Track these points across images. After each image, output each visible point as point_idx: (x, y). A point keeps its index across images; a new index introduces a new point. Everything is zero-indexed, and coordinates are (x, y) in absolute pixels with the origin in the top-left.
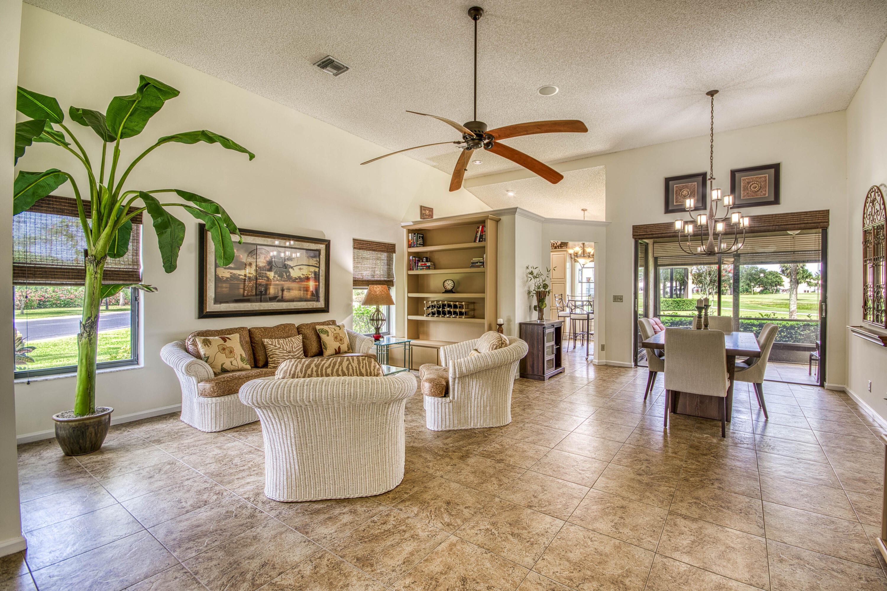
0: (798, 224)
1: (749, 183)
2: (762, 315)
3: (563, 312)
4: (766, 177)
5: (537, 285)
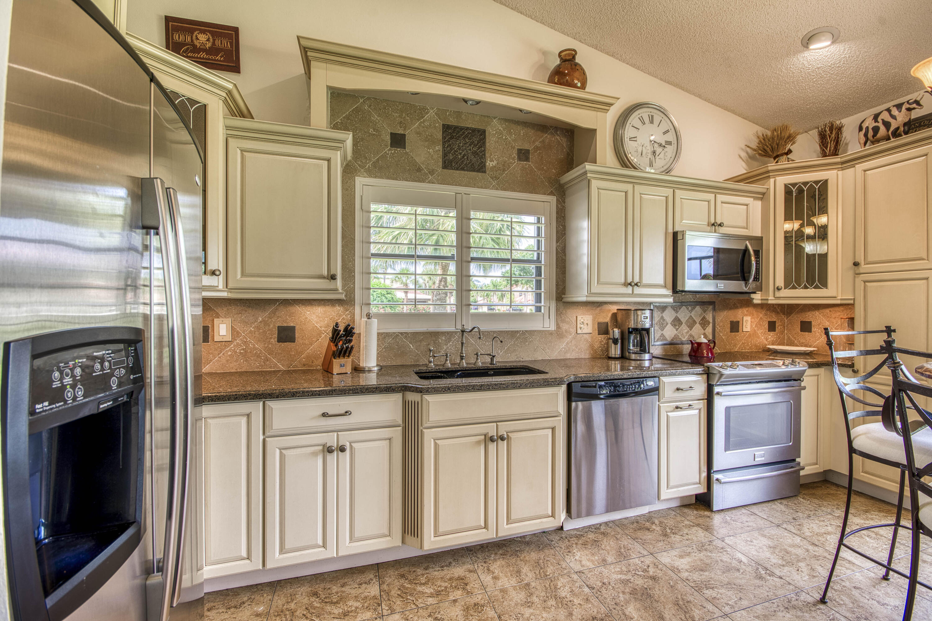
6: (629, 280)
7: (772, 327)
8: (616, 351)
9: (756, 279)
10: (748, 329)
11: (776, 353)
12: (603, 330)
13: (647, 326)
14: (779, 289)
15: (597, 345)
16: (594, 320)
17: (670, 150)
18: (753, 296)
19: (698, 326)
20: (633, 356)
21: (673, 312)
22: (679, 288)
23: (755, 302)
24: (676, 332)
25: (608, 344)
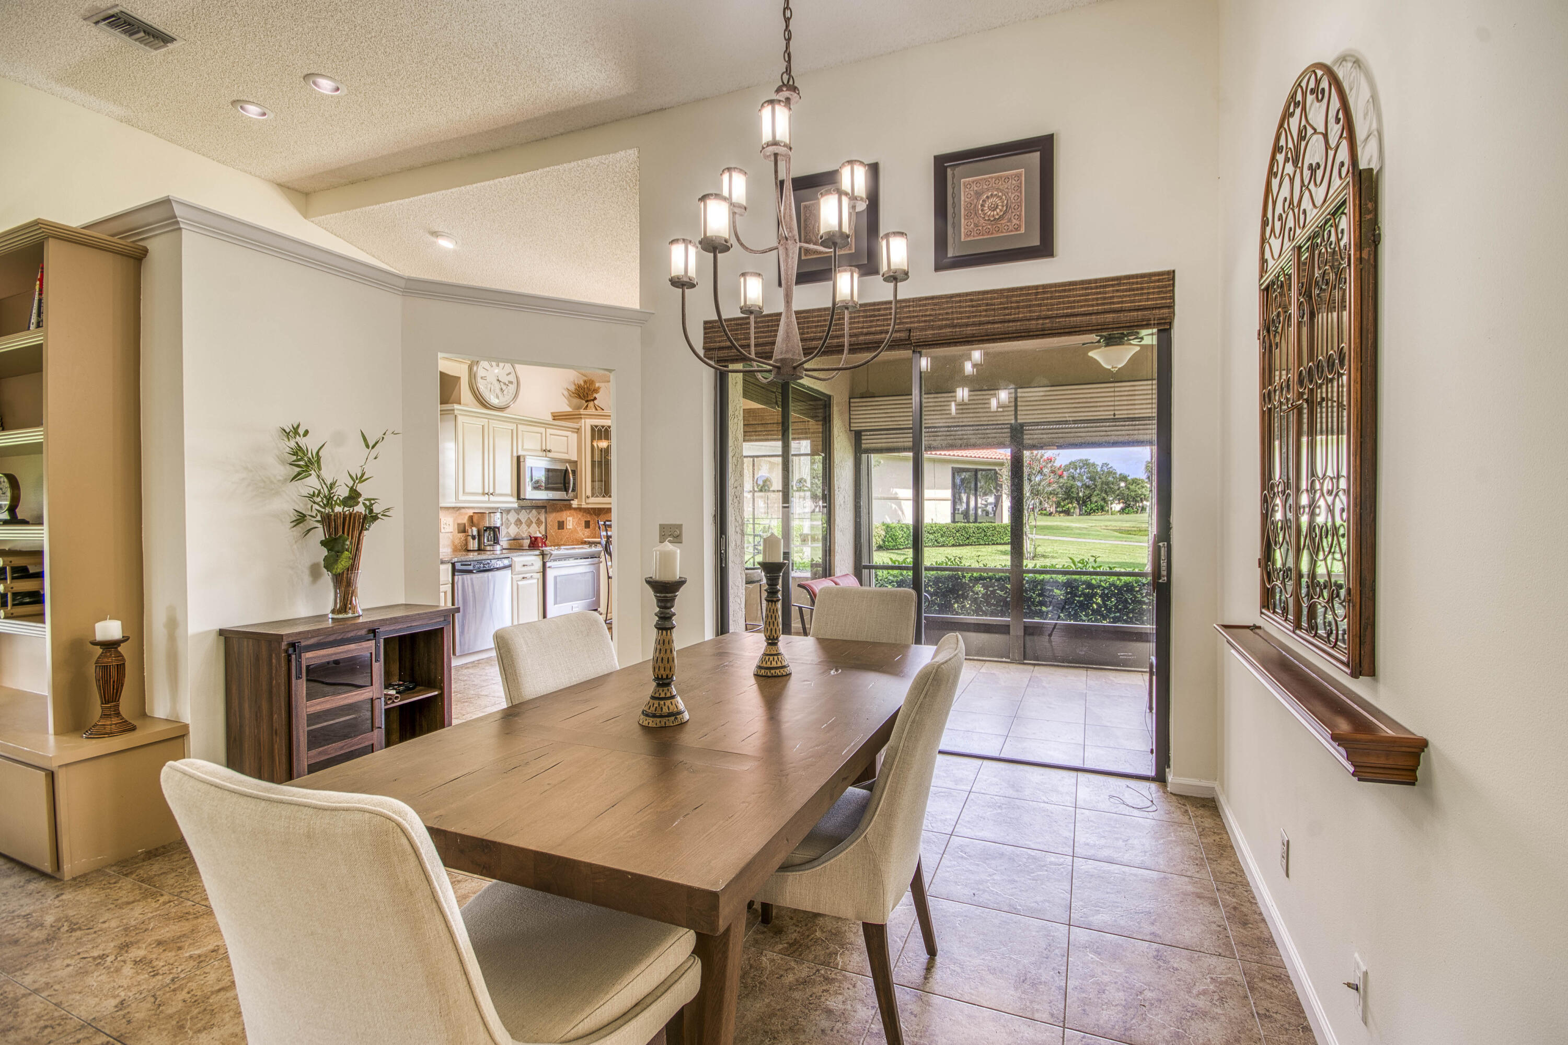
0: (1097, 313)
1: (978, 194)
2: (1074, 562)
4: (1018, 176)
6: (486, 491)
7: (587, 524)
8: (473, 544)
9: (573, 490)
10: (571, 527)
11: (585, 543)
12: (463, 530)
13: (498, 525)
14: (588, 497)
15: (457, 542)
16: (454, 521)
17: (512, 388)
18: (572, 502)
19: (534, 525)
20: (488, 548)
21: (516, 514)
22: (522, 497)
23: (574, 506)
24: (517, 530)
25: (466, 540)
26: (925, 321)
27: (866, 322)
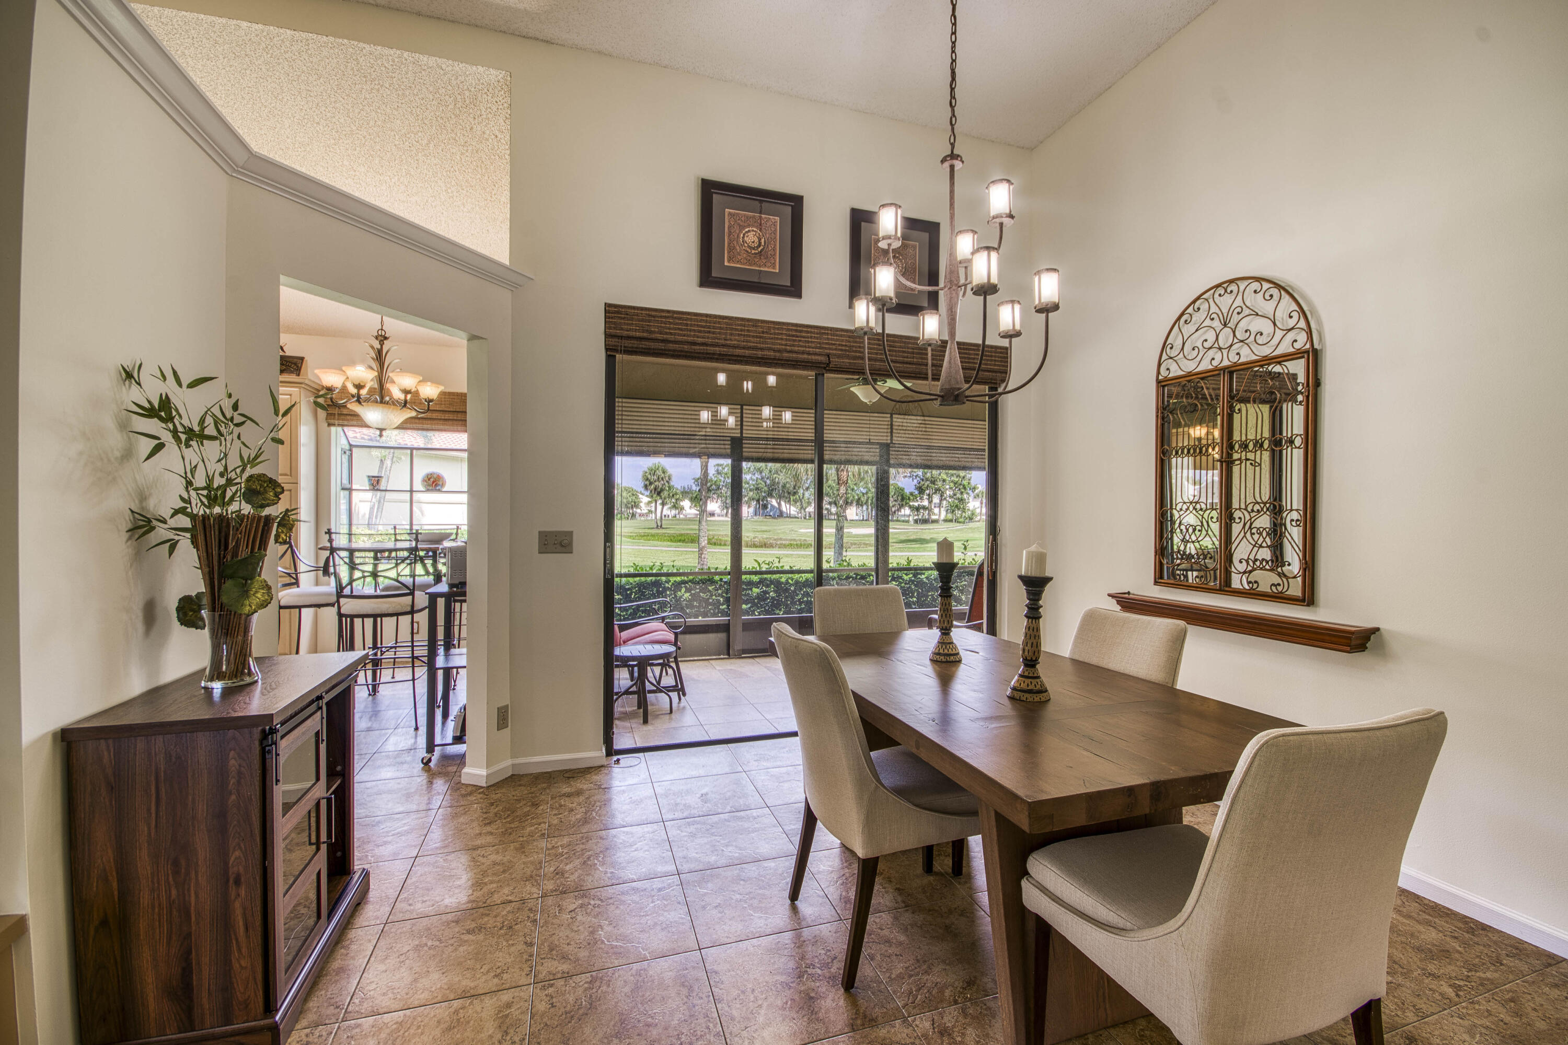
3: (294, 590)
5: (200, 480)
26: (841, 350)
27: (789, 340)
